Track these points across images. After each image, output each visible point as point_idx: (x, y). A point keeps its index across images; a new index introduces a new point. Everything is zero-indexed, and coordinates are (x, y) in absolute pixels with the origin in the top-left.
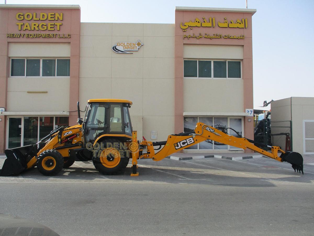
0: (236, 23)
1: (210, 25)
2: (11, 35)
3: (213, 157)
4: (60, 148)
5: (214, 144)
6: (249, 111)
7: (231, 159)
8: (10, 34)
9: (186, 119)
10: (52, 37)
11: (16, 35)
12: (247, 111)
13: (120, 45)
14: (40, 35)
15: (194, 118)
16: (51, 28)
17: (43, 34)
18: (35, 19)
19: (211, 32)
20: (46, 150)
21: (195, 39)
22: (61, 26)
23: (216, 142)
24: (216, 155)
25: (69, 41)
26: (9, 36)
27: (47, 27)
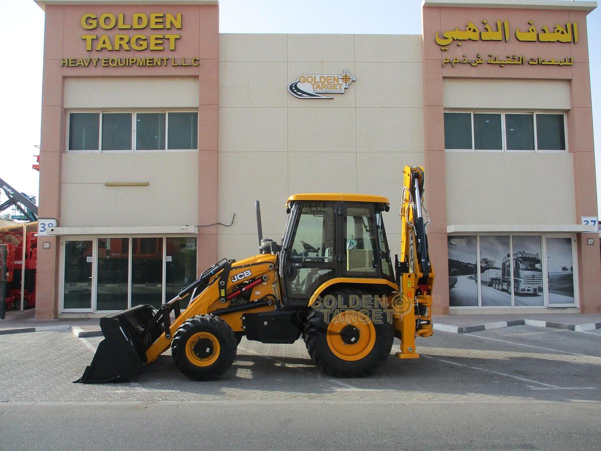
0: (554, 32)
1: (498, 36)
2: (70, 62)
3: (523, 323)
4: (223, 311)
5: (515, 295)
6: (590, 222)
7: (573, 328)
8: (68, 60)
9: (452, 240)
10: (159, 64)
11: (81, 61)
12: (585, 221)
13: (305, 80)
14: (133, 60)
15: (469, 238)
16: (156, 44)
17: (138, 59)
18: (121, 26)
19: (502, 52)
20: (194, 317)
21: (468, 67)
22: (177, 41)
23: (517, 290)
24: (529, 319)
25: (196, 74)
26: (65, 63)
27: (148, 44)
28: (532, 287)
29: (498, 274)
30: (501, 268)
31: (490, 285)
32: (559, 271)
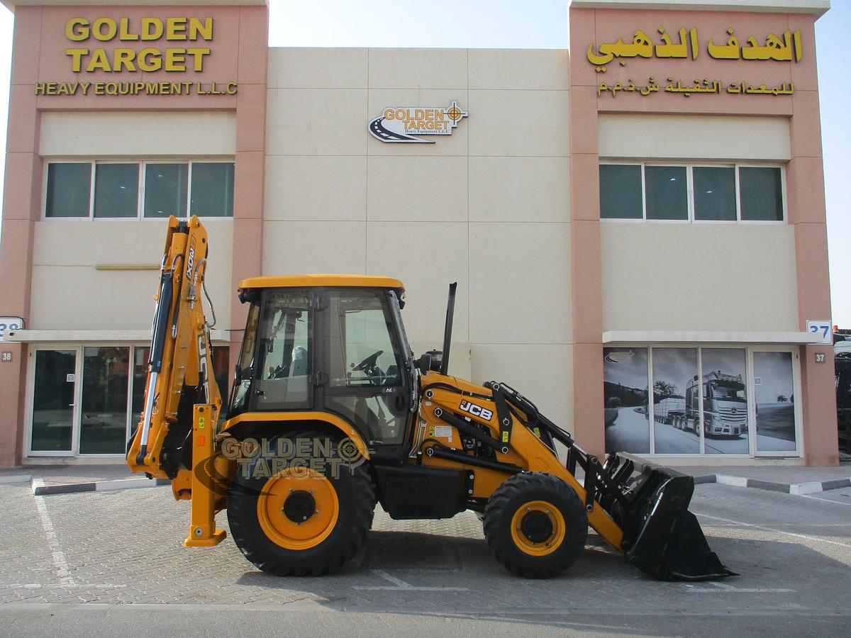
0: (766, 46)
1: (682, 51)
2: (49, 88)
3: (713, 480)
5: (705, 437)
6: (819, 328)
7: (786, 489)
8: (46, 85)
9: (611, 353)
10: (179, 91)
11: (65, 88)
12: (812, 327)
13: (394, 116)
14: (139, 85)
15: (637, 351)
16: (175, 63)
17: (148, 85)
18: (124, 35)
19: (686, 74)
21: (636, 96)
22: (206, 58)
23: (709, 429)
24: (724, 474)
25: (233, 106)
26: (41, 90)
27: (163, 63)
28: (732, 426)
29: (679, 405)
30: (685, 396)
31: (668, 422)
32: (773, 401)
